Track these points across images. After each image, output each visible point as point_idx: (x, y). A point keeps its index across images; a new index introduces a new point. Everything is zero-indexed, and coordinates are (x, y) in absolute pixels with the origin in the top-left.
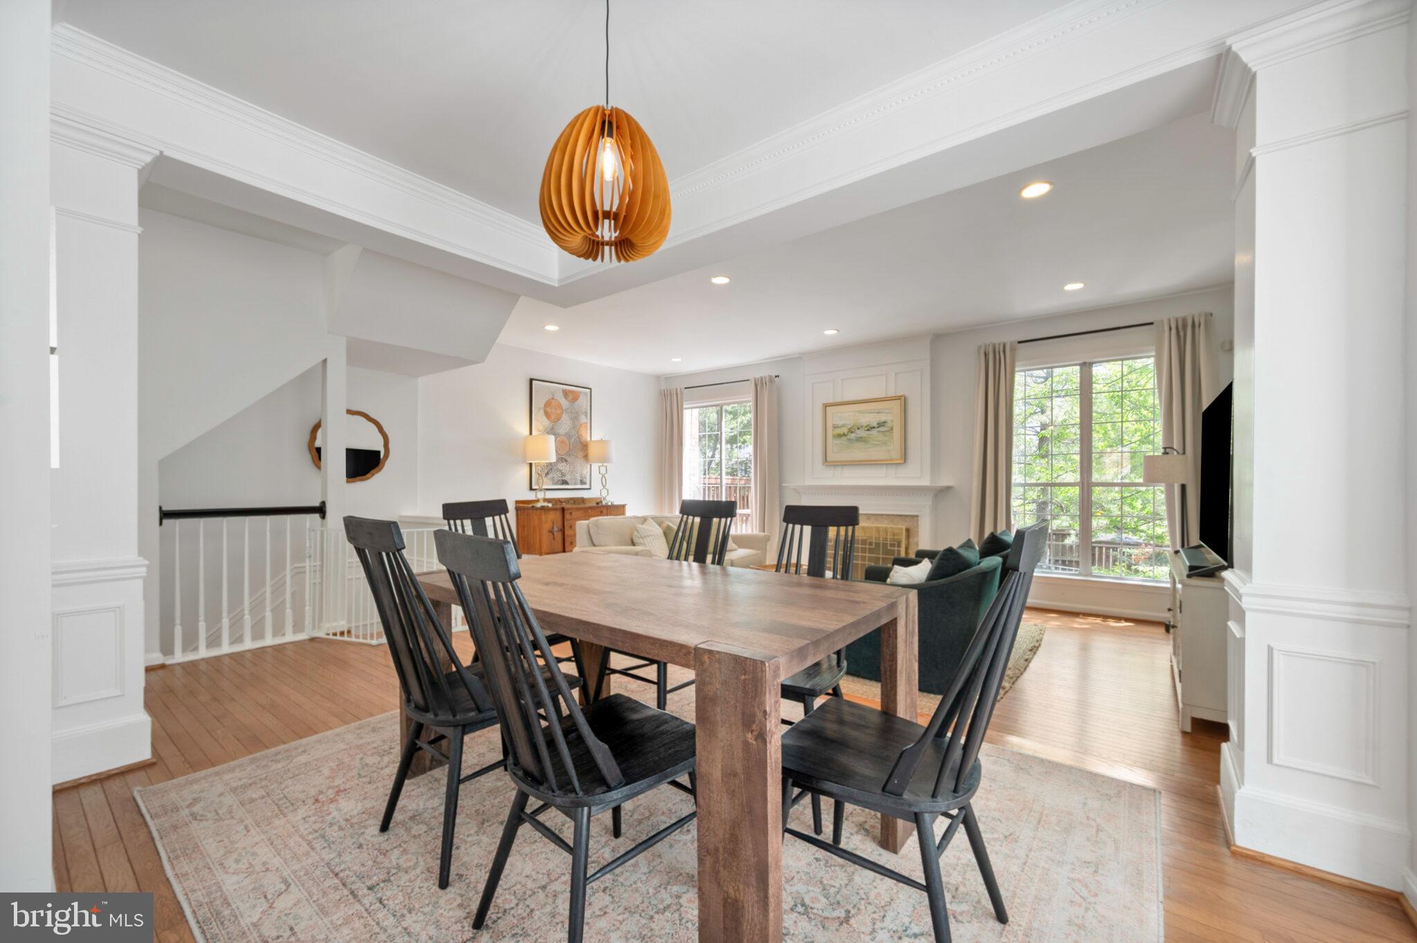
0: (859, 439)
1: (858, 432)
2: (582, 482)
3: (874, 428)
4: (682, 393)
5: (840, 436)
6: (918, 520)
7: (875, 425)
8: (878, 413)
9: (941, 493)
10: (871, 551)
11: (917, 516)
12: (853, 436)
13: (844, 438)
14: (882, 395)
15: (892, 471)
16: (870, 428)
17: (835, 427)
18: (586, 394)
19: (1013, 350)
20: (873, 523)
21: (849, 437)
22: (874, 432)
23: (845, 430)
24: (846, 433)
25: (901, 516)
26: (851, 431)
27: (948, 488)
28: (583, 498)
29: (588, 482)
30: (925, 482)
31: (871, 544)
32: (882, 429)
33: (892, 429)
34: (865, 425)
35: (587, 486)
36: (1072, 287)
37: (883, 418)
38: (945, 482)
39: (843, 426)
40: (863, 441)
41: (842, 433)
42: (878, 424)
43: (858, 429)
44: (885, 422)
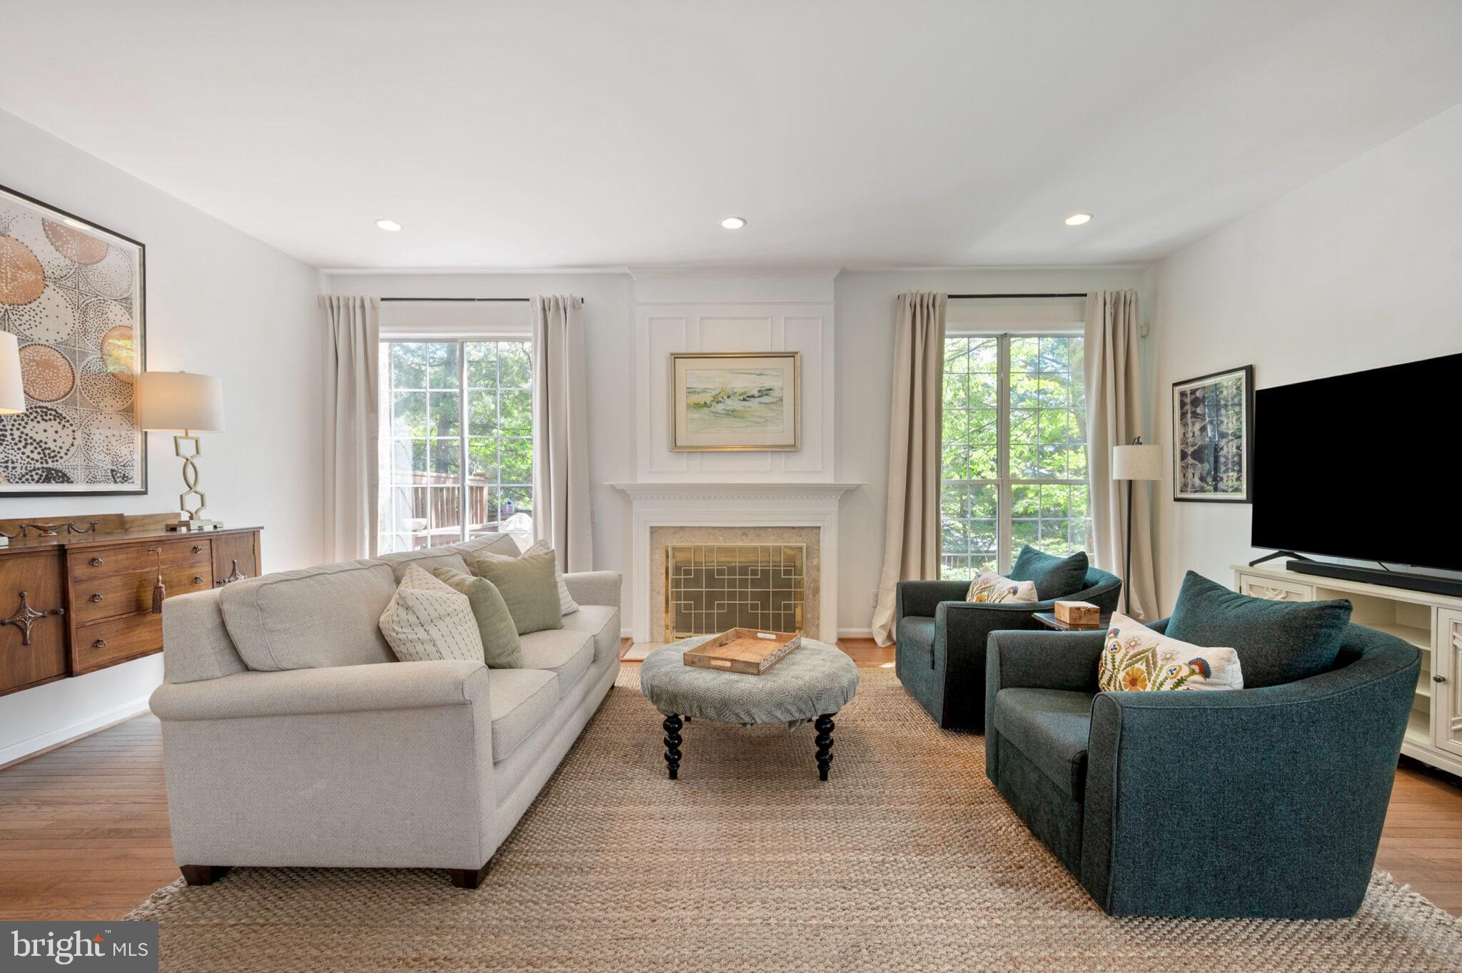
0: (731, 413)
1: (728, 402)
2: (114, 475)
3: (753, 396)
4: (374, 308)
5: (698, 406)
6: (818, 535)
7: (755, 392)
8: (761, 375)
9: (847, 494)
10: (754, 583)
11: (819, 528)
12: (720, 407)
13: (706, 410)
14: (768, 349)
15: (781, 461)
16: (748, 398)
17: (691, 391)
18: (128, 255)
19: (943, 305)
20: (752, 540)
21: (712, 409)
22: (753, 403)
23: (707, 398)
24: (708, 402)
25: (793, 528)
26: (716, 400)
27: (858, 487)
28: (122, 515)
29: (136, 474)
30: (828, 479)
31: (754, 572)
32: (764, 399)
33: (781, 400)
34: (740, 391)
35: (137, 487)
36: (1078, 220)
37: (767, 384)
38: (851, 479)
39: (704, 391)
40: (735, 417)
41: (702, 402)
42: (759, 391)
43: (729, 397)
44: (771, 389)
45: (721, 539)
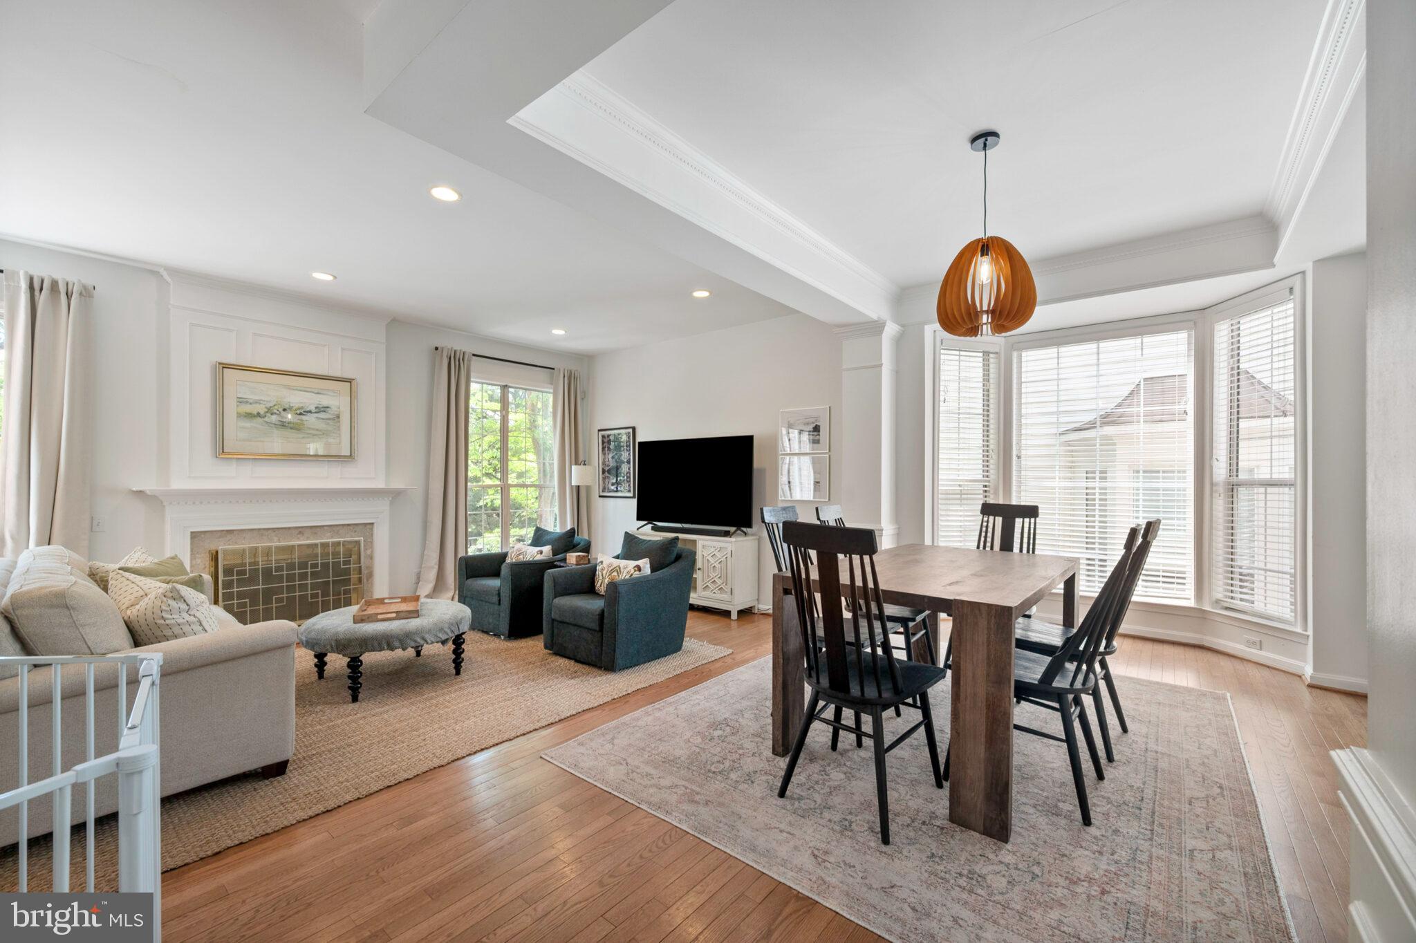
0: (283, 425)
1: (284, 414)
3: (310, 412)
5: (250, 416)
6: (372, 529)
7: (313, 410)
8: (318, 393)
9: (395, 495)
10: (314, 575)
11: (373, 524)
12: (274, 419)
13: (259, 420)
14: (325, 372)
15: (336, 470)
16: (303, 412)
17: (241, 401)
19: (469, 361)
20: (308, 538)
21: (266, 419)
22: (310, 418)
23: (260, 409)
24: (262, 413)
26: (270, 411)
27: (403, 491)
30: (380, 484)
31: (314, 566)
32: (322, 415)
33: (338, 417)
34: (296, 406)
37: (324, 401)
39: (258, 402)
40: (291, 428)
41: (255, 413)
42: (316, 408)
43: (284, 410)
44: (328, 407)
45: (276, 539)
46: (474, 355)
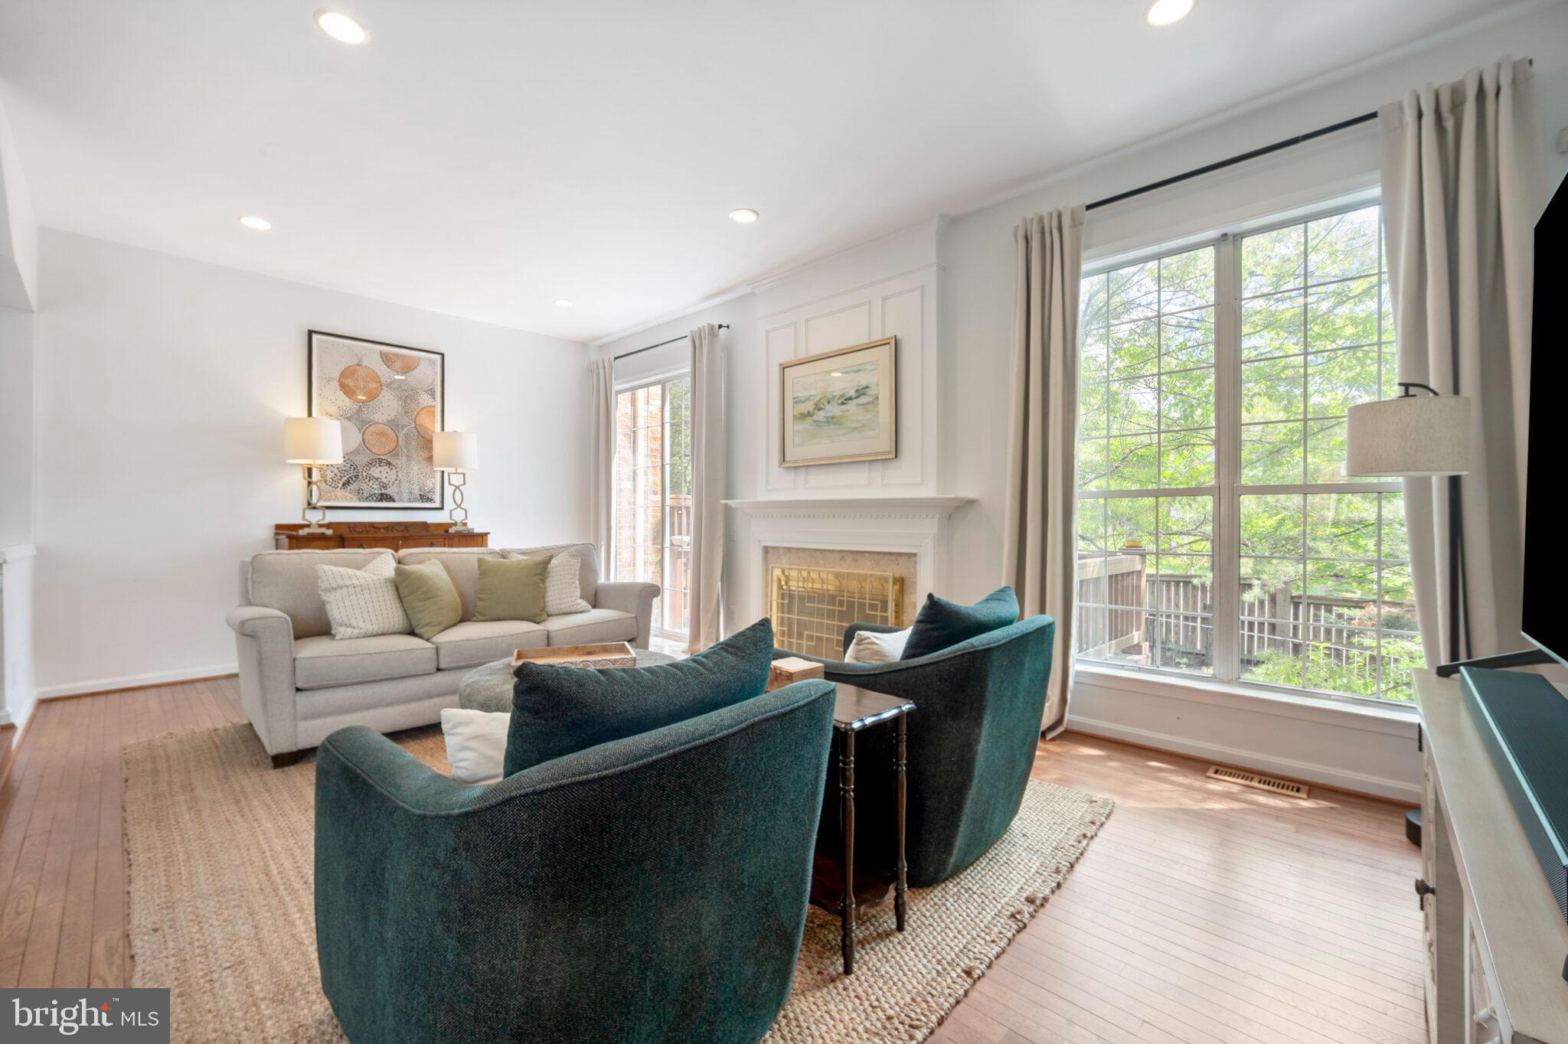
0: (831, 420)
1: (829, 407)
2: (424, 498)
3: (850, 398)
5: (803, 416)
6: (915, 562)
7: (852, 393)
8: (858, 371)
9: (955, 511)
11: (916, 554)
12: (821, 415)
13: (809, 420)
14: (863, 340)
15: (877, 473)
16: (846, 401)
17: (797, 401)
18: (434, 362)
19: (1076, 223)
21: (815, 418)
22: (851, 406)
23: (809, 406)
24: (811, 410)
25: (890, 554)
26: (818, 408)
27: (970, 503)
29: (437, 497)
30: (929, 491)
31: (840, 601)
32: (862, 400)
33: (877, 398)
34: (838, 394)
35: (437, 505)
37: (864, 380)
38: (965, 490)
39: (808, 399)
40: (834, 424)
41: (806, 412)
42: (857, 391)
43: (829, 402)
44: (867, 387)
46: (1089, 207)
